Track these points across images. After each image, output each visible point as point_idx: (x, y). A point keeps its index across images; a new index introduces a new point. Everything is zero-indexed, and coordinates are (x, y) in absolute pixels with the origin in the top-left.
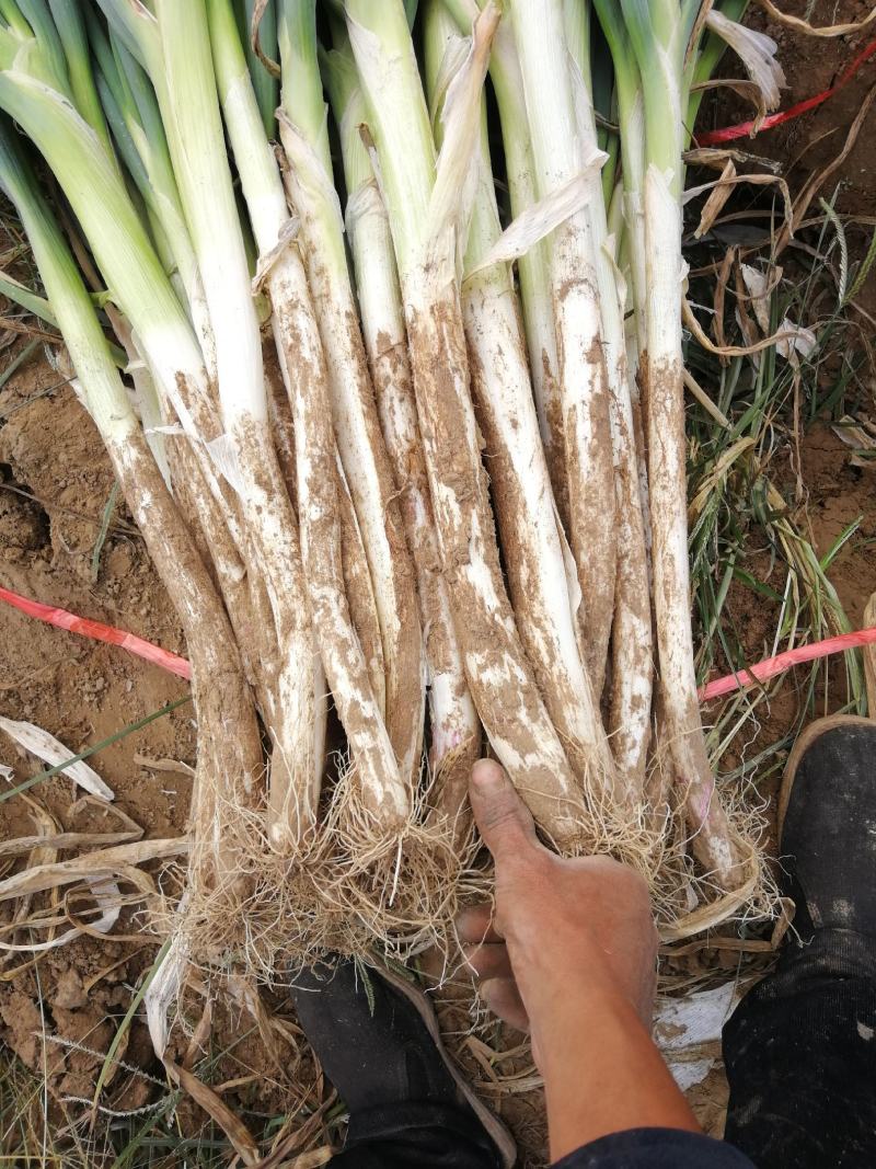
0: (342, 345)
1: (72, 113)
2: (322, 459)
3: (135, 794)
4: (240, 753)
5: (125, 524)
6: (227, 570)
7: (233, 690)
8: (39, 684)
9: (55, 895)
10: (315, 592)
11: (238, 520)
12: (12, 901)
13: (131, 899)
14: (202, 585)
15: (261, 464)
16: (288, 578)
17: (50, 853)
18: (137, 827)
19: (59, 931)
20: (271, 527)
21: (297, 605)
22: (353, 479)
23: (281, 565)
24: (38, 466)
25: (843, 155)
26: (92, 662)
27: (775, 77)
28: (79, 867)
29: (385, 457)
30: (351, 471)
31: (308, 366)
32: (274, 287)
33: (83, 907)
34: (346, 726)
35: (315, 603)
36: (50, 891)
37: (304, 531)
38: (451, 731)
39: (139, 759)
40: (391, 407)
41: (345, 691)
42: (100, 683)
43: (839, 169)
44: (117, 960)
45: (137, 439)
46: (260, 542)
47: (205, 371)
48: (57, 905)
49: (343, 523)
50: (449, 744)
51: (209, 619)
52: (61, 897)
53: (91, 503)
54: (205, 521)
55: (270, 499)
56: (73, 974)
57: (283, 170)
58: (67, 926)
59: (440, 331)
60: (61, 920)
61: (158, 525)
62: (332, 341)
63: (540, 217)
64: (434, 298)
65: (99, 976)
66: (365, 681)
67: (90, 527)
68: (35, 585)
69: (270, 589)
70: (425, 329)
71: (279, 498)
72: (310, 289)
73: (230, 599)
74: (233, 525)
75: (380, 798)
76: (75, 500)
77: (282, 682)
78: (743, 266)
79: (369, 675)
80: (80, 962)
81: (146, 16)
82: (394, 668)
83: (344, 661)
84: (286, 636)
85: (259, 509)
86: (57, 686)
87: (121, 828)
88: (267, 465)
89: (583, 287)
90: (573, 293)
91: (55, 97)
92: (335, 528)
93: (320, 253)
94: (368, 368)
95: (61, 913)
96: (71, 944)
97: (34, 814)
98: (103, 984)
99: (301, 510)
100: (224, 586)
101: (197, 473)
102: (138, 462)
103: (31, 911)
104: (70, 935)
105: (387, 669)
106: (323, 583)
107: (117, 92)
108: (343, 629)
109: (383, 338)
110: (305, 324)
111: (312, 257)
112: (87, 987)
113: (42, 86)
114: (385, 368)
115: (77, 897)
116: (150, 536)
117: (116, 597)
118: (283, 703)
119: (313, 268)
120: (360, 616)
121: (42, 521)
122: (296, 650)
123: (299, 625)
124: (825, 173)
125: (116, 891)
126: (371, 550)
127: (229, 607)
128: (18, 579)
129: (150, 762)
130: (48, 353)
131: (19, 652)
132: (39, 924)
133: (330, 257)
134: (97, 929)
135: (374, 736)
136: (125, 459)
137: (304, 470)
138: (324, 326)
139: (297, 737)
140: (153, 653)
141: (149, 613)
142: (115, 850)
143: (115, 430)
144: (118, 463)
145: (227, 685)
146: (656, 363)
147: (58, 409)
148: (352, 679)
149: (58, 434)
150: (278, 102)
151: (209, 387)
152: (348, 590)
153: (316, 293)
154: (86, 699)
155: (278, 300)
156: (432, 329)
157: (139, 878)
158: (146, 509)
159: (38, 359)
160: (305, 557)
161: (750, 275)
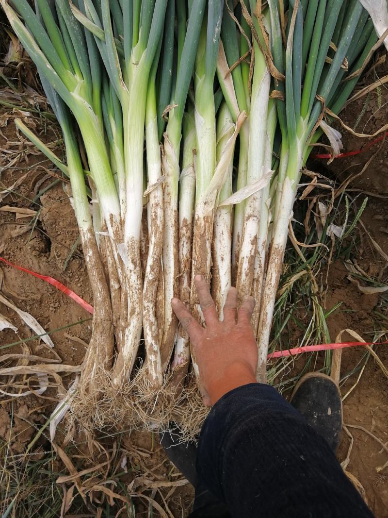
0: (171, 221)
1: (91, 111)
2: (157, 259)
3: (62, 347)
4: (106, 349)
5: (79, 253)
6: (114, 285)
7: (108, 327)
8: (34, 300)
9: (25, 377)
10: (146, 303)
11: (122, 270)
12: (8, 376)
13: (53, 385)
14: (104, 287)
15: (134, 255)
16: (136, 296)
17: (26, 361)
18: (60, 359)
19: (24, 391)
20: (134, 278)
21: (137, 306)
22: (165, 266)
23: (134, 292)
24: (52, 225)
25: (361, 173)
26: (56, 295)
27: (339, 146)
28: (36, 369)
29: (178, 261)
30: (165, 263)
31: (158, 227)
32: (152, 196)
33: (34, 384)
34: (148, 352)
35: (145, 308)
36: (23, 375)
37: (145, 283)
38: (181, 358)
39: (66, 335)
40: (183, 245)
41: (149, 340)
42: (57, 304)
43: (360, 176)
44: (42, 405)
45: (91, 230)
46: (129, 282)
47: (120, 215)
48: (25, 381)
49: (159, 281)
50: (179, 362)
51: (104, 300)
52: (27, 378)
53: (68, 242)
54: (110, 266)
55: (135, 268)
56: (25, 407)
57: (162, 154)
58: (27, 390)
59: (205, 225)
60: (25, 387)
61: (93, 263)
62: (168, 219)
63: (247, 191)
64: (206, 214)
65: (35, 410)
66: (156, 338)
67: (66, 251)
68: (41, 265)
69: (129, 298)
70: (201, 224)
71: (138, 268)
72: (164, 199)
73: (113, 294)
74: (119, 270)
75: (154, 378)
76: (62, 240)
77: (127, 331)
78: (319, 203)
79: (158, 335)
80: (29, 403)
81: (125, 88)
82: (166, 333)
83: (151, 329)
84: (131, 316)
85: (131, 271)
86: (41, 301)
87: (54, 357)
88: (136, 256)
89: (255, 218)
90: (251, 219)
91: (87, 105)
92: (156, 283)
93: (170, 188)
94: (178, 230)
95: (26, 384)
96: (27, 396)
97: (23, 346)
98: (36, 413)
99: (146, 275)
100: (111, 289)
101: (110, 248)
102: (90, 239)
103: (15, 381)
104: (27, 393)
105: (164, 333)
106: (149, 302)
107: (108, 104)
108: (152, 318)
109: (185, 220)
110: (160, 212)
111: (167, 188)
112: (30, 412)
113: (84, 101)
114: (184, 231)
115: (33, 380)
116: (89, 266)
117: (70, 277)
118: (126, 338)
119: (166, 192)
120: (159, 314)
121: (48, 243)
122: (134, 322)
123: (136, 313)
124: (354, 177)
125: (47, 380)
126: (167, 292)
127: (112, 297)
128: (35, 262)
129: (69, 337)
130: (63, 184)
131: (29, 286)
132: (17, 386)
133: (173, 190)
134: (37, 393)
135: (156, 357)
136: (85, 237)
137: (150, 262)
138: (166, 213)
139: (128, 350)
140: (80, 300)
141: (81, 285)
142: (50, 365)
143: (84, 226)
144: (83, 237)
145: (107, 325)
146: (275, 245)
147: (62, 206)
148: (152, 336)
149: (61, 215)
150: (165, 130)
151: (121, 220)
152: (156, 304)
153: (166, 201)
154: (51, 309)
155: (152, 201)
156: (203, 225)
157: (58, 378)
158: (89, 255)
159: (59, 185)
160: (144, 291)
161: (321, 206)
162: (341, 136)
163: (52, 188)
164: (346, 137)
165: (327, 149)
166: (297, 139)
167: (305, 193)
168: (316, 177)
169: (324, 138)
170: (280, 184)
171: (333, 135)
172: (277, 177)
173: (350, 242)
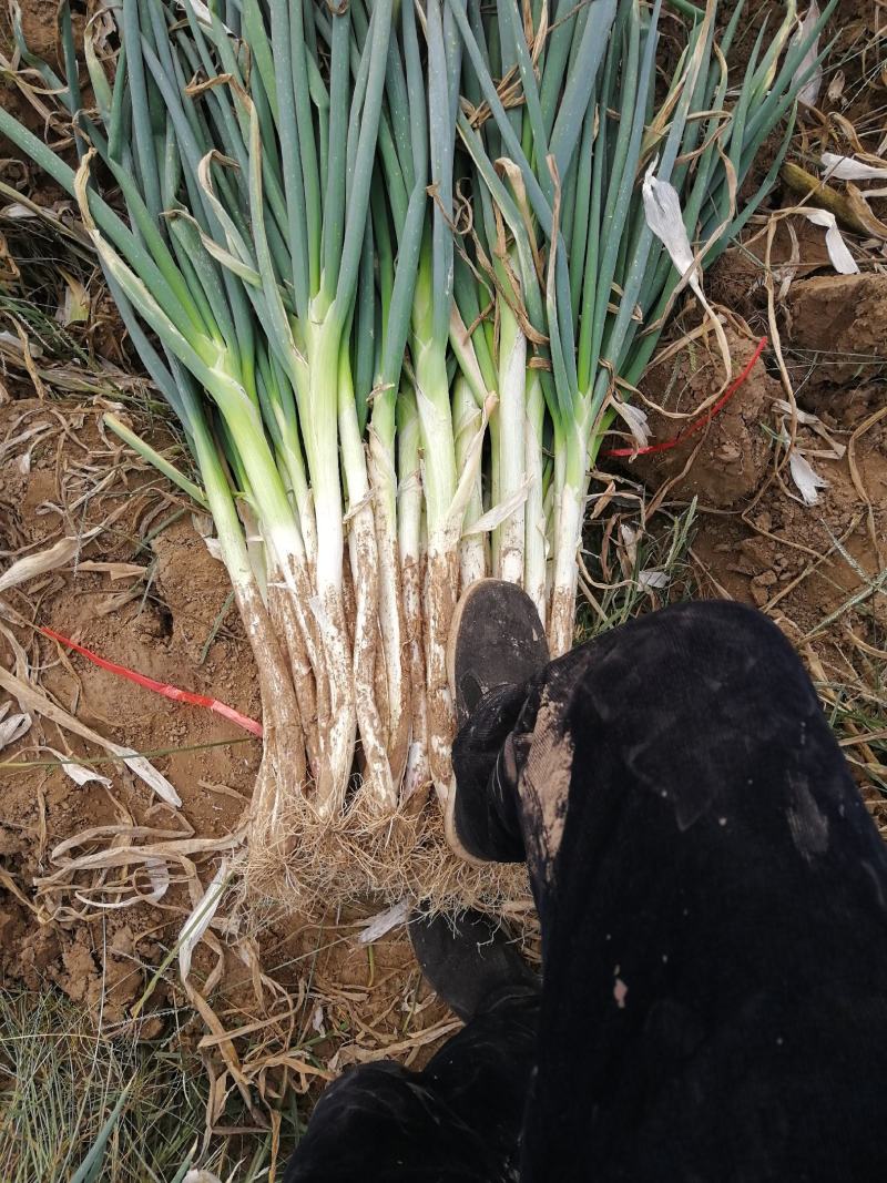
0: (389, 559)
1: (245, 396)
2: (372, 617)
3: (194, 807)
5: (226, 630)
6: (300, 668)
7: (295, 736)
8: (139, 726)
9: (125, 870)
10: (360, 686)
11: (313, 641)
12: (92, 871)
13: (179, 879)
14: (283, 673)
15: (337, 614)
16: (343, 677)
17: (126, 839)
18: (191, 828)
19: (124, 897)
20: (338, 648)
21: (346, 692)
22: (385, 630)
23: (341, 669)
24: (175, 587)
25: (684, 474)
26: (180, 714)
27: (645, 430)
28: (148, 854)
29: (403, 621)
30: (384, 625)
31: (371, 567)
32: (357, 521)
33: (144, 884)
34: (369, 759)
35: (359, 692)
36: (121, 867)
37: (356, 655)
38: (417, 773)
39: (202, 783)
40: (408, 596)
41: (370, 740)
42: (183, 730)
43: (682, 479)
44: (158, 924)
45: (253, 584)
46: (331, 655)
47: (306, 556)
48: (125, 878)
49: (377, 652)
50: (415, 779)
51: (285, 694)
52: (130, 871)
53: (206, 613)
54: (290, 639)
55: (339, 634)
56: (127, 929)
57: (368, 456)
58: (133, 894)
60: (129, 889)
61: (262, 637)
62: (384, 555)
63: (503, 510)
64: (448, 548)
65: (144, 934)
66: (380, 736)
67: (203, 629)
68: (153, 660)
69: (332, 682)
71: (343, 633)
72: (375, 525)
73: (299, 684)
74: (310, 643)
75: (384, 797)
76: (196, 610)
77: (333, 733)
78: (622, 526)
79: (382, 734)
80: (134, 921)
81: (300, 360)
82: (394, 733)
83: (372, 725)
84: (339, 708)
85: (333, 638)
86: (152, 729)
87: (180, 828)
88: (340, 615)
89: (516, 552)
90: (510, 554)
91: (236, 385)
92: (374, 653)
93: (383, 507)
94: (400, 572)
95: (129, 884)
96: (131, 907)
97: (118, 815)
98: (146, 940)
99: (357, 642)
100: (296, 676)
101: (289, 610)
102: (254, 598)
103: (105, 882)
104: (132, 901)
105: (390, 734)
106: (364, 683)
108: (373, 709)
109: (409, 558)
110: (371, 544)
111: (378, 509)
112: (137, 939)
113: (231, 380)
114: (408, 574)
115: (141, 874)
116: (255, 642)
117: (211, 674)
118: (332, 743)
119: (378, 514)
120: (380, 703)
121: (167, 620)
122: (344, 719)
123: (346, 703)
124: (673, 482)
125: (167, 873)
126: (390, 669)
127: (297, 689)
128: (143, 654)
129: (208, 786)
131: (129, 703)
132: (111, 890)
133: (388, 509)
134: (152, 899)
135: (384, 766)
136: (245, 596)
137: (361, 620)
138: (380, 546)
139: (337, 761)
140: (231, 713)
141: (231, 688)
142: (173, 843)
143: (240, 576)
144: (241, 597)
145: (293, 733)
146: (558, 590)
147: (193, 553)
148: (375, 734)
149: (191, 568)
150: (369, 420)
151: (307, 564)
152: (375, 687)
153: (378, 528)
154: (171, 739)
155: (358, 528)
157: (189, 865)
158: (254, 626)
160: (356, 667)
161: (625, 531)
162: (646, 418)
163: (171, 525)
164: (653, 419)
165: (626, 439)
166: (577, 426)
167: (598, 509)
168: (613, 483)
169: (619, 423)
170: (558, 496)
171: (633, 416)
172: (552, 486)
173: (681, 592)
